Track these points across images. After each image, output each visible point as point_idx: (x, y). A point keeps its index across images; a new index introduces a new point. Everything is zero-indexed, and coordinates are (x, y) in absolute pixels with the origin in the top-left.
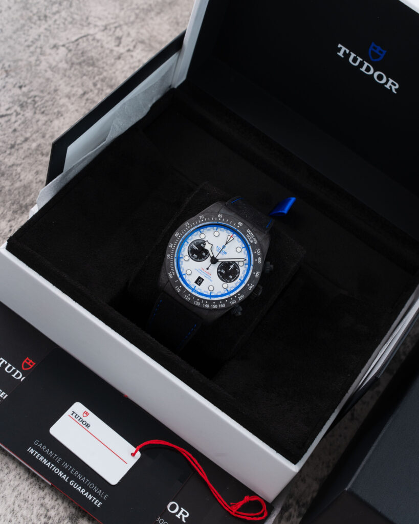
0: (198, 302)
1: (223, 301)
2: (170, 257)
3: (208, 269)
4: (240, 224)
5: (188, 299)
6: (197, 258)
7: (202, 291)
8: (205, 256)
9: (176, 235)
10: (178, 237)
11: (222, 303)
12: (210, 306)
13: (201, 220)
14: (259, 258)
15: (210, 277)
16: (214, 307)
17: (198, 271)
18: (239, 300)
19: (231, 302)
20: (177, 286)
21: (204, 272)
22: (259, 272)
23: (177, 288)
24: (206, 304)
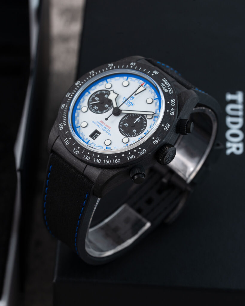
0: (88, 155)
1: (119, 155)
2: (65, 106)
3: (106, 119)
4: (156, 72)
5: (77, 152)
6: (97, 110)
8: (108, 108)
9: (77, 84)
10: (79, 85)
11: (117, 158)
12: (102, 161)
13: (109, 68)
14: (173, 110)
15: (110, 131)
16: (107, 162)
17: (95, 123)
18: (140, 155)
19: (129, 158)
20: (66, 139)
21: (103, 125)
22: (169, 125)
23: (66, 140)
24: (98, 159)
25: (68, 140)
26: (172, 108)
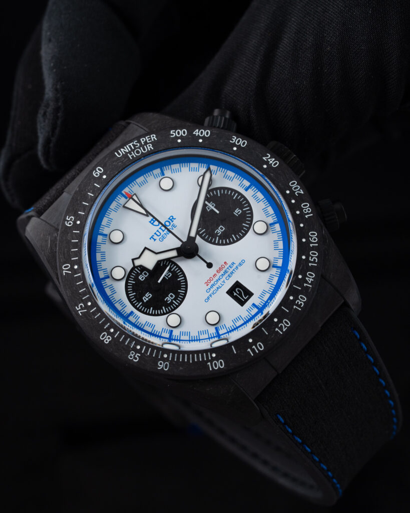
0: (296, 298)
1: (301, 234)
2: (165, 360)
3: (210, 265)
4: (98, 172)
5: (286, 324)
6: (177, 294)
7: (268, 288)
8: (173, 271)
9: (107, 340)
10: (112, 334)
11: (307, 237)
12: (312, 269)
13: (75, 272)
14: (197, 132)
15: (233, 263)
16: (315, 260)
17: (211, 296)
18: (303, 193)
19: (308, 214)
20: (249, 350)
21: (217, 278)
22: (234, 138)
23: (253, 350)
24: (307, 278)
25: (254, 347)
26: (194, 133)
